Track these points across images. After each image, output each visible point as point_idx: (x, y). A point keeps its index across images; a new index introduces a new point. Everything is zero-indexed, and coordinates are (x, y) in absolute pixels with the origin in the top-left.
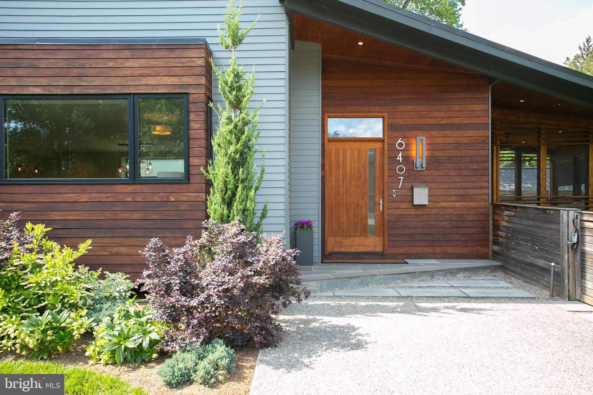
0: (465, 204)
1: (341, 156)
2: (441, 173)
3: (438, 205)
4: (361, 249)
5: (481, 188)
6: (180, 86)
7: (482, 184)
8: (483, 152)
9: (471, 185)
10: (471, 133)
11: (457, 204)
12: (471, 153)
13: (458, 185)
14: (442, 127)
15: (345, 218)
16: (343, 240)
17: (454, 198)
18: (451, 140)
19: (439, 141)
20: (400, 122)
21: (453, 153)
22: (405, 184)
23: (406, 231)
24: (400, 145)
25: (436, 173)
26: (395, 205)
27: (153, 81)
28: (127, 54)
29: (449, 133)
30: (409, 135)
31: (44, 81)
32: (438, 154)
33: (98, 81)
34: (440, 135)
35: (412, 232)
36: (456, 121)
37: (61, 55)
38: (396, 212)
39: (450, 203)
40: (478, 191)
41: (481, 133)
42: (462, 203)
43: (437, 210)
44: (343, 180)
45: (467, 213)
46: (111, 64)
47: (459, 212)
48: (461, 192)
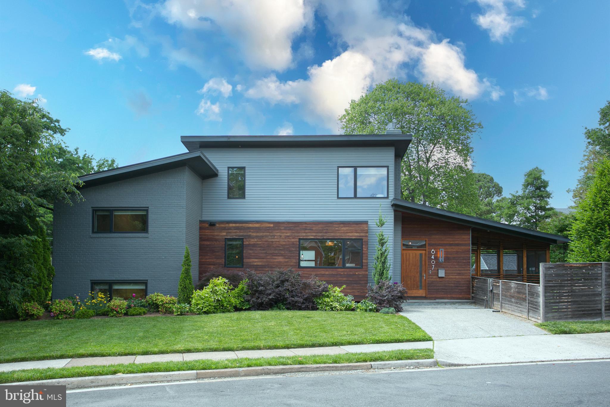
0: (461, 277)
1: (408, 256)
2: (450, 264)
3: (449, 277)
4: (416, 295)
5: (467, 270)
6: (360, 236)
7: (468, 269)
8: (468, 255)
9: (463, 269)
10: (463, 247)
11: (457, 277)
12: (463, 255)
13: (457, 269)
14: (451, 245)
15: (409, 282)
16: (408, 291)
17: (455, 274)
18: (454, 250)
19: (449, 250)
20: (433, 242)
21: (455, 255)
22: (435, 268)
23: (435, 288)
24: (433, 252)
25: (448, 264)
26: (431, 277)
27: (350, 234)
28: (342, 225)
29: (454, 247)
30: (437, 248)
31: (314, 234)
32: (449, 256)
33: (332, 234)
34: (450, 248)
35: (438, 288)
36: (457, 242)
37: (320, 226)
38: (431, 279)
39: (454, 276)
40: (466, 272)
41: (467, 247)
42: (459, 277)
43: (449, 279)
44: (409, 266)
45: (461, 280)
46: (337, 229)
47: (458, 280)
48: (459, 272)
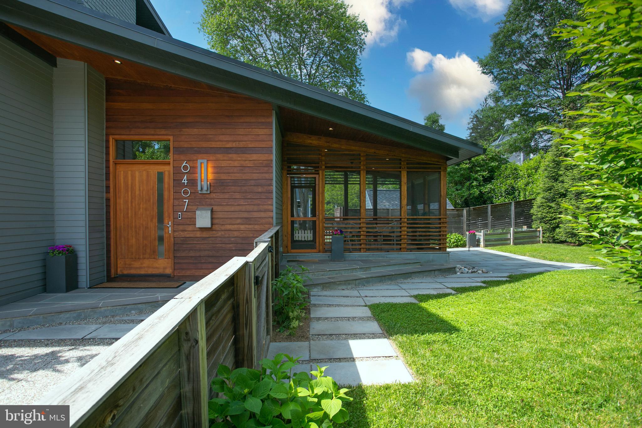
0: (251, 226)
1: (130, 178)
2: (227, 196)
3: (223, 228)
4: (150, 271)
5: (265, 211)
7: (266, 207)
8: (267, 176)
9: (256, 208)
10: (255, 157)
11: (242, 227)
12: (255, 176)
13: (243, 208)
14: (227, 150)
15: (134, 240)
16: (133, 263)
17: (239, 221)
18: (236, 164)
19: (224, 164)
20: (186, 145)
21: (238, 176)
22: (190, 207)
23: (192, 254)
24: (186, 168)
25: (222, 196)
26: (181, 227)
29: (234, 156)
30: (195, 158)
32: (224, 177)
34: (225, 158)
35: (198, 254)
36: (241, 145)
38: (183, 234)
39: (236, 226)
40: (263, 215)
41: (263, 157)
42: (247, 226)
43: (223, 233)
44: (132, 203)
45: (251, 235)
47: (244, 235)
48: (246, 215)
